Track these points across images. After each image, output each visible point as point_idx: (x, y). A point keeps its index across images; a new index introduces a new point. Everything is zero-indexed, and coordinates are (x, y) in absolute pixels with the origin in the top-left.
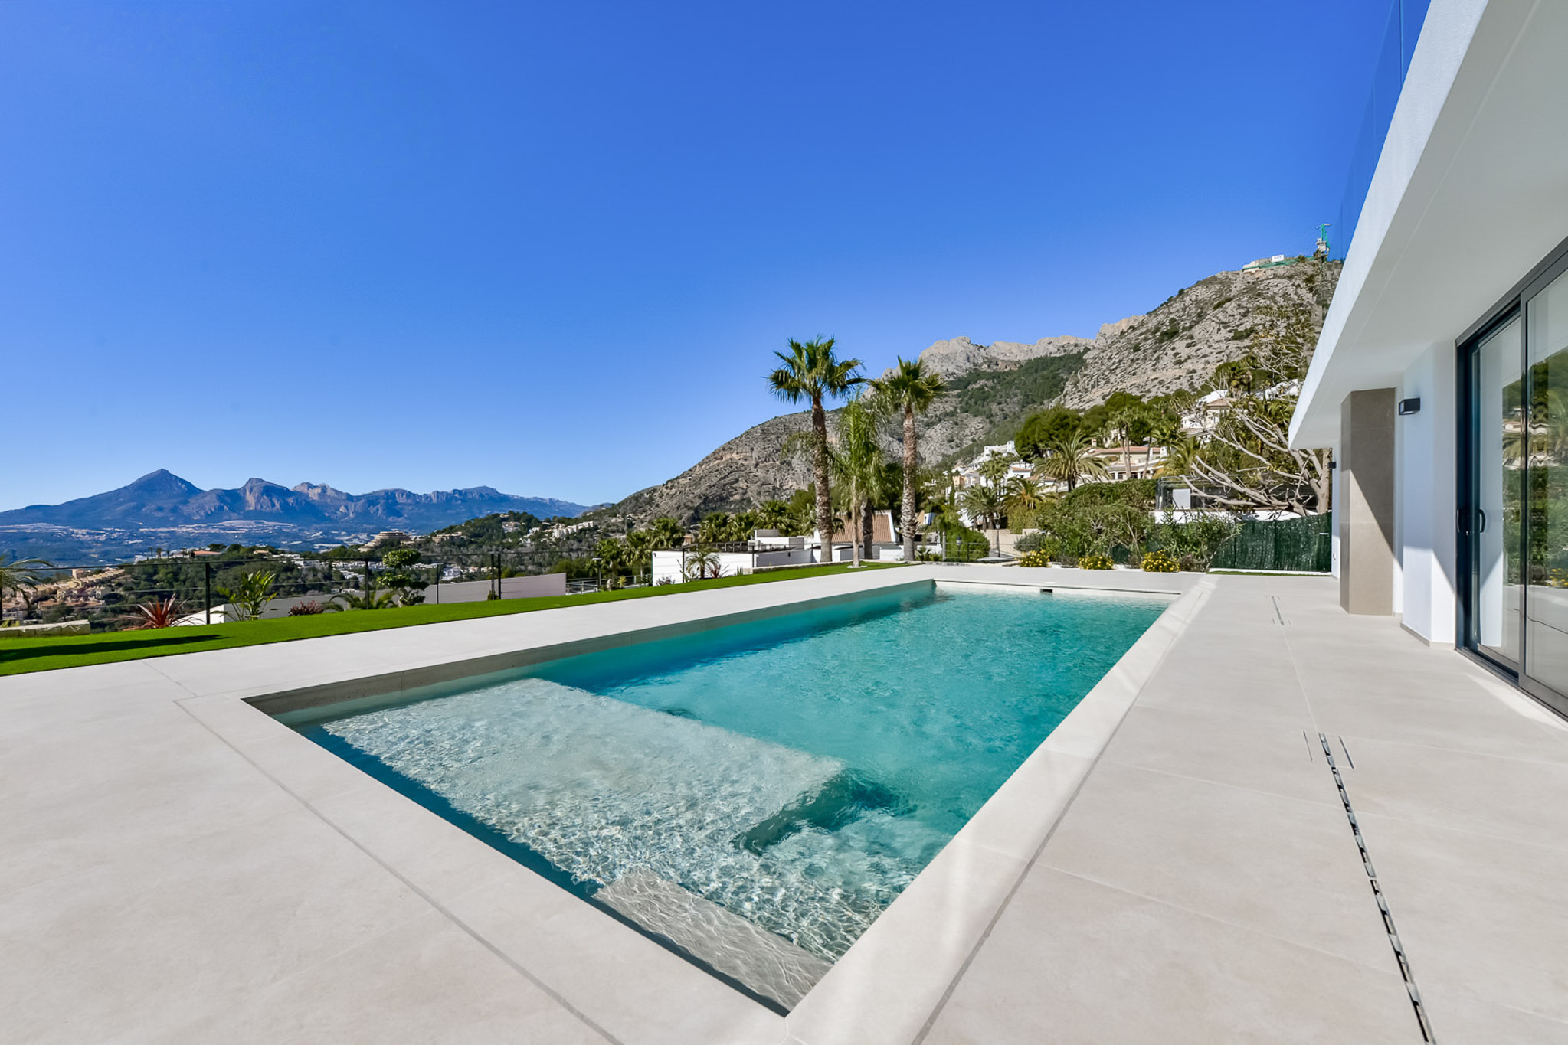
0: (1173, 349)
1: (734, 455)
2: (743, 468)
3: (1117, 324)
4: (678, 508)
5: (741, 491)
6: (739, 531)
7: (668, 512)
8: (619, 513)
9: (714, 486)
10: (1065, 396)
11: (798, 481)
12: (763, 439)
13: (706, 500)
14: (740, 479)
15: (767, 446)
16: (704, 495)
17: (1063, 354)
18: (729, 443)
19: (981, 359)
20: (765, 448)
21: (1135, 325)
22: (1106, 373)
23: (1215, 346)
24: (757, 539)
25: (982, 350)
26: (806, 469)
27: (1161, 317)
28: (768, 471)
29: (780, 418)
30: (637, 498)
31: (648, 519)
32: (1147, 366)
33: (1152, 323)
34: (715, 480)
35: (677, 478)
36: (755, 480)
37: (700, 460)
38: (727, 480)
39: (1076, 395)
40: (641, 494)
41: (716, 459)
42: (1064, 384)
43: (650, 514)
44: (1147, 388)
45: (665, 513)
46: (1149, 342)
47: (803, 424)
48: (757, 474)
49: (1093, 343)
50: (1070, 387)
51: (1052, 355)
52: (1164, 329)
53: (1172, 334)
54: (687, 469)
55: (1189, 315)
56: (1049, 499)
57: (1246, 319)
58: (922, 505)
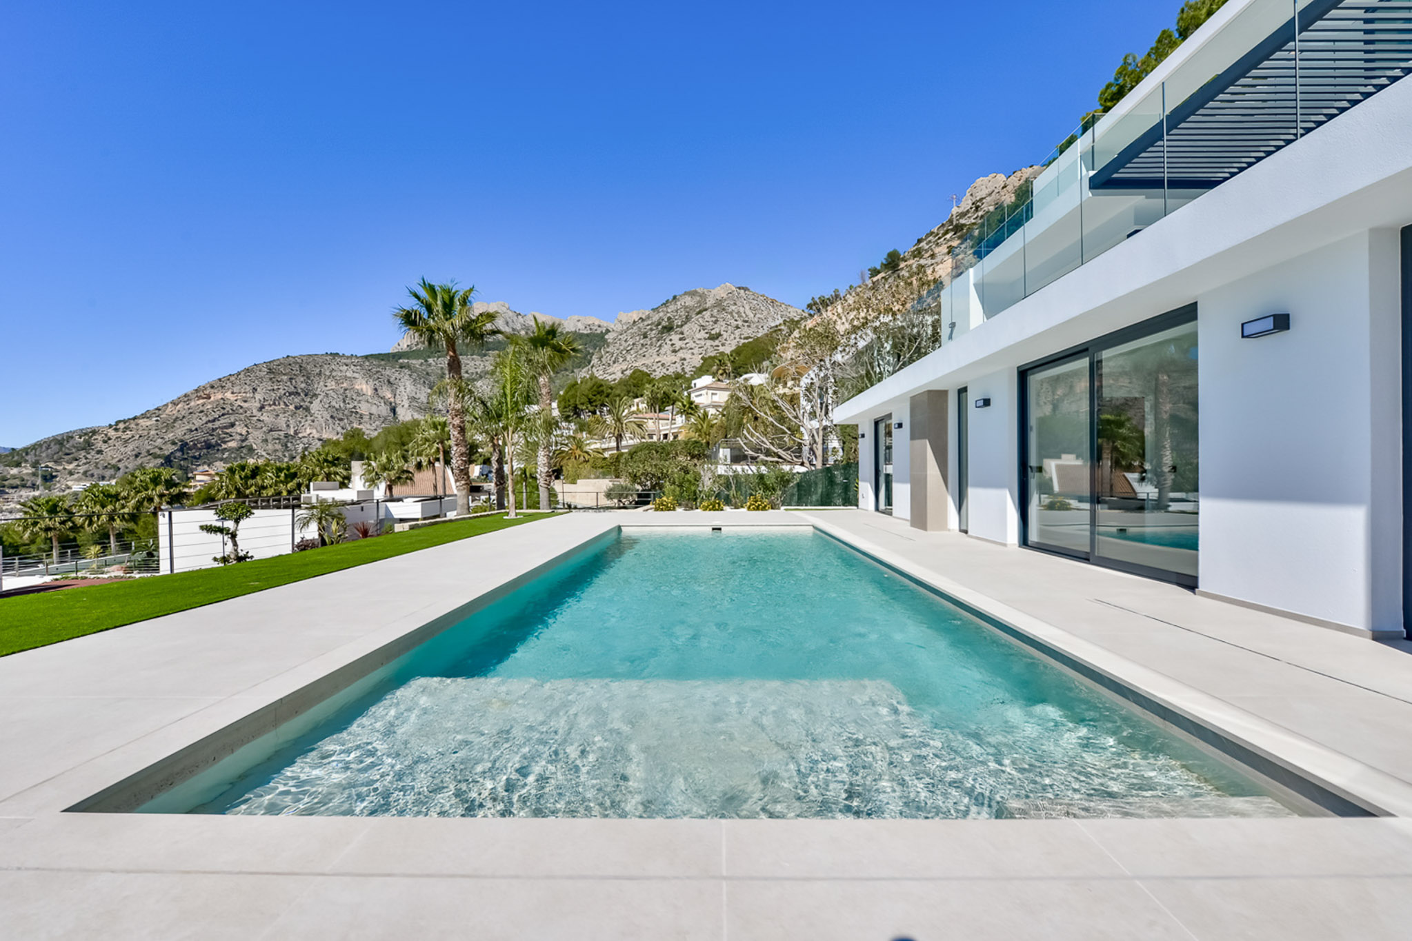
0: (671, 340)
1: (228, 395)
2: (241, 411)
3: (630, 314)
4: (137, 456)
5: (238, 437)
6: (276, 484)
7: (119, 461)
8: (26, 461)
9: (196, 430)
10: (592, 367)
11: (319, 428)
12: (271, 379)
13: (184, 447)
14: (237, 423)
15: (276, 387)
16: (182, 441)
17: (589, 332)
18: (220, 380)
19: (519, 325)
20: (273, 390)
21: (644, 317)
22: (624, 352)
23: (698, 342)
24: (313, 493)
25: (520, 317)
26: (329, 416)
27: (661, 314)
28: (278, 415)
29: (294, 358)
30: (61, 442)
31: (82, 469)
32: (653, 351)
33: (656, 318)
34: (198, 423)
35: (135, 418)
36: (259, 426)
37: (175, 398)
38: (217, 424)
39: (601, 368)
40: (69, 437)
41: (200, 398)
42: (591, 357)
43: (85, 464)
44: (654, 368)
45: (113, 462)
46: (654, 332)
47: (326, 367)
48: (261, 418)
49: (613, 326)
50: (596, 360)
51: (581, 332)
52: (664, 324)
53: (669, 329)
54: (152, 408)
55: (680, 316)
56: (596, 454)
57: (716, 326)
58: (474, 457)
